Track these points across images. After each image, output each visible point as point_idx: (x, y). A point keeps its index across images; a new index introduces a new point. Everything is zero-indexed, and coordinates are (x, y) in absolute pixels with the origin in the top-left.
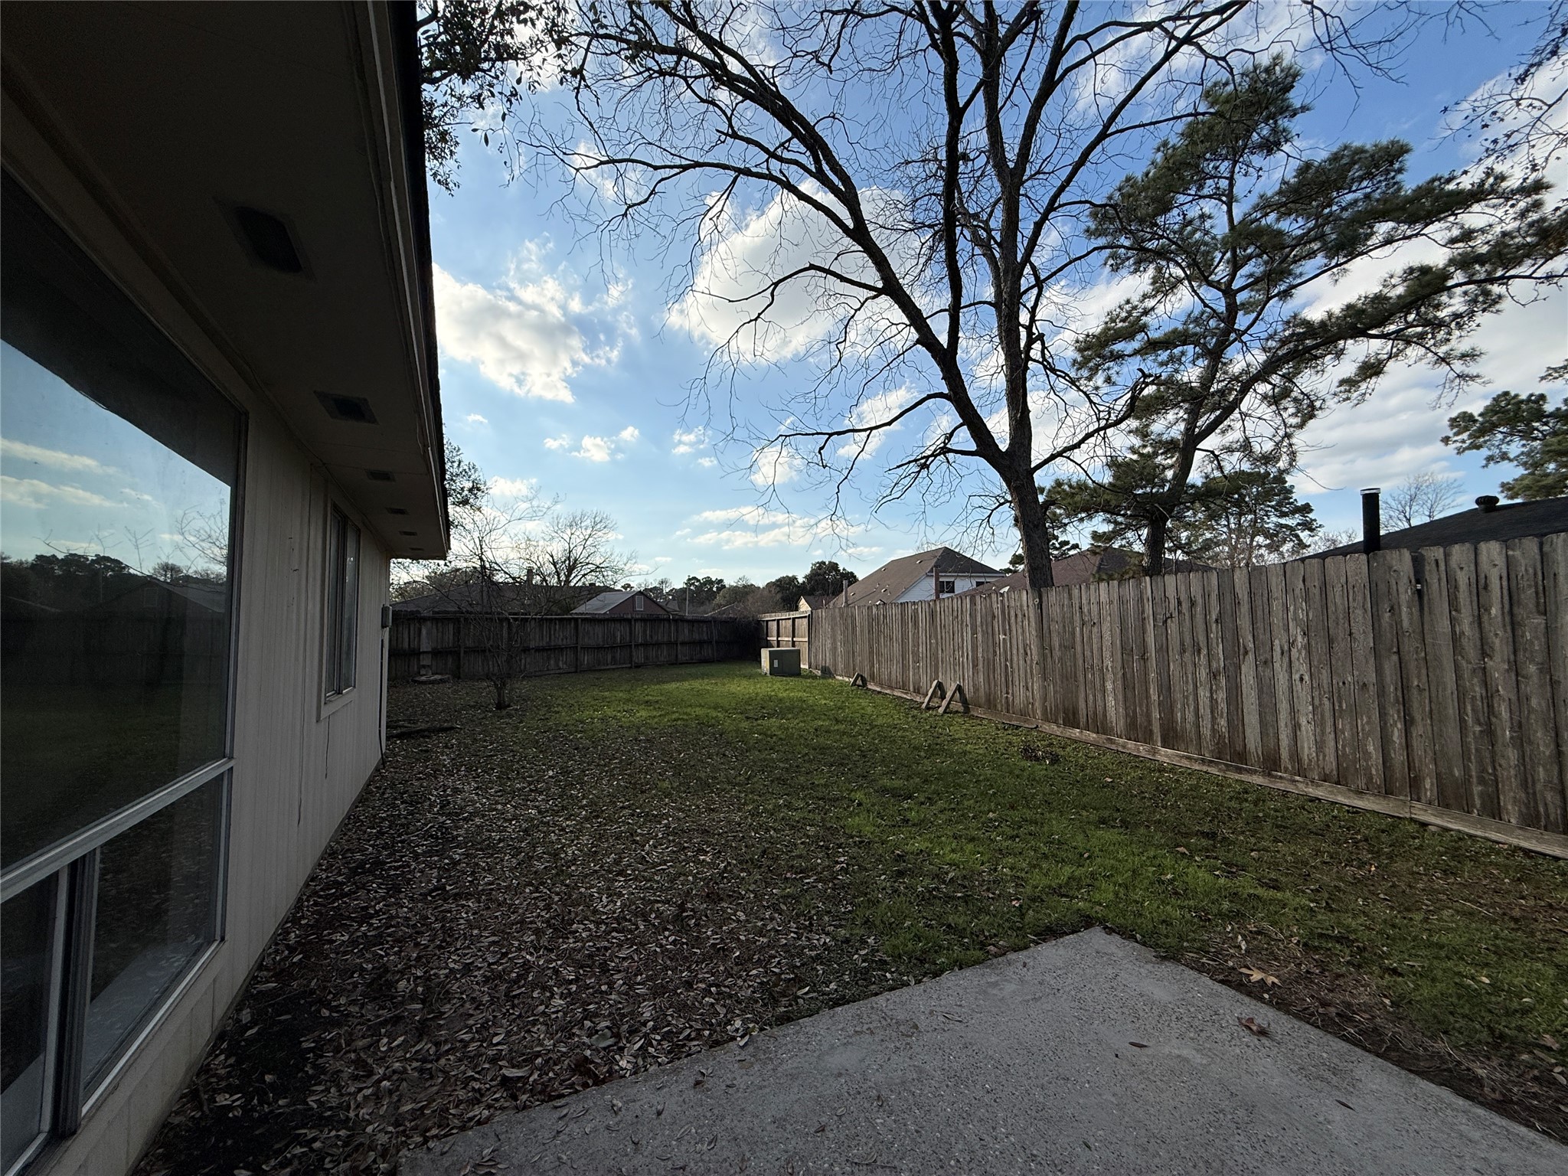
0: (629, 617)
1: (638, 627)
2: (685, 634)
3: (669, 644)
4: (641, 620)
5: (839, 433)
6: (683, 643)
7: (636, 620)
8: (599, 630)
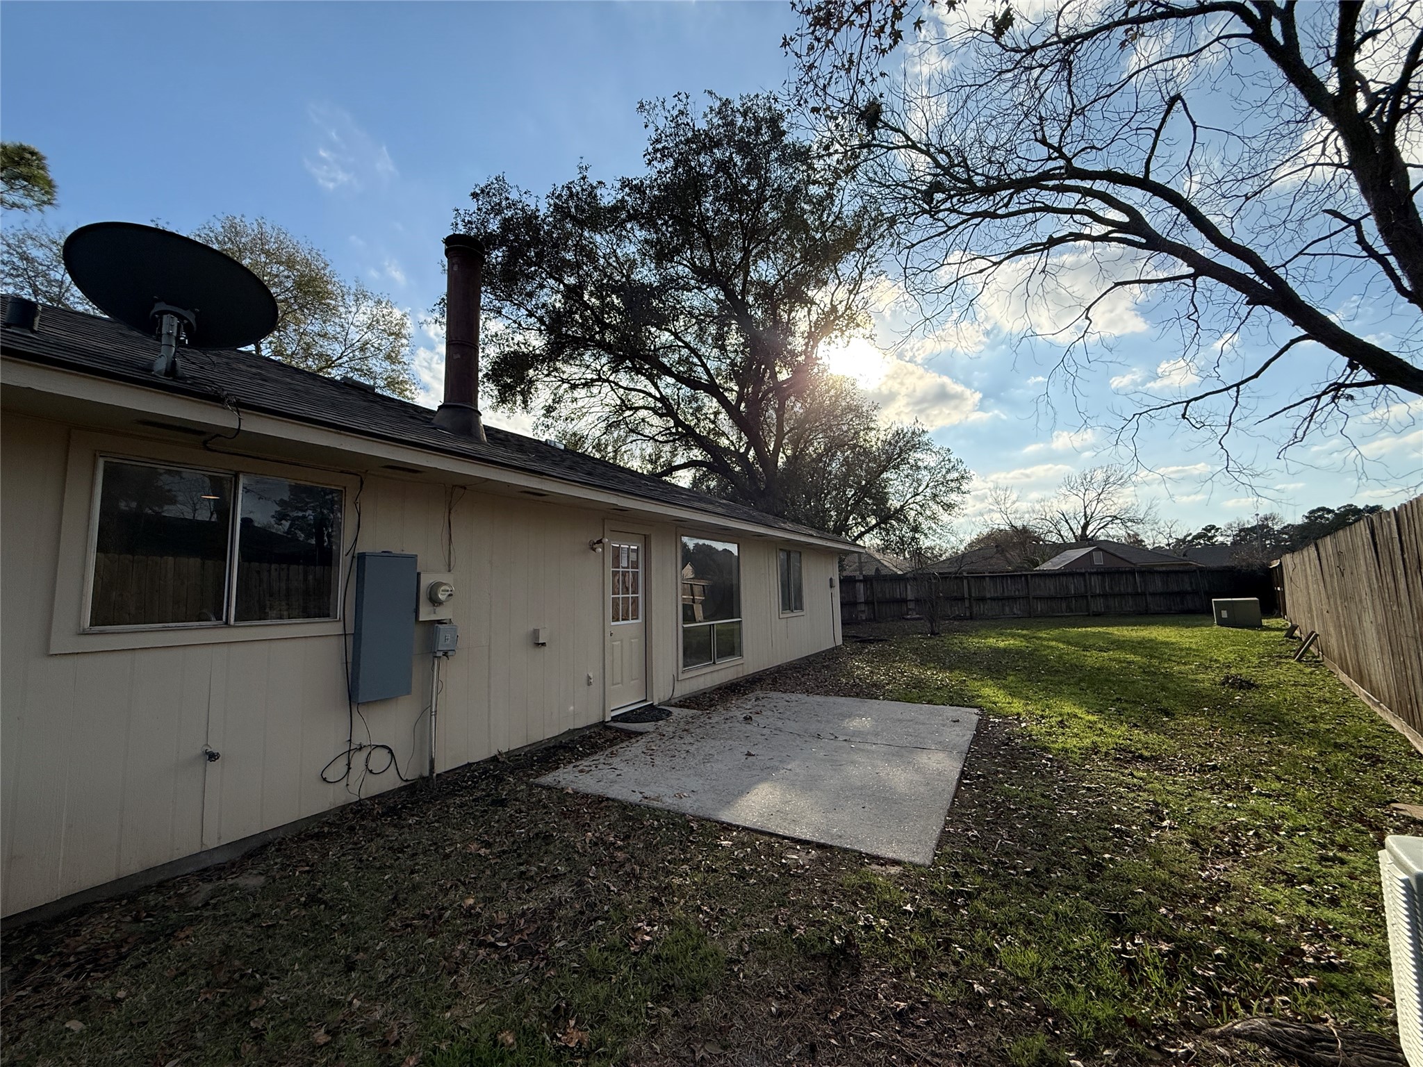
0: (1083, 571)
1: (1095, 580)
2: (1158, 585)
3: (1136, 594)
4: (1097, 573)
5: (1196, 399)
6: (1153, 594)
7: (1091, 574)
8: (1050, 583)
